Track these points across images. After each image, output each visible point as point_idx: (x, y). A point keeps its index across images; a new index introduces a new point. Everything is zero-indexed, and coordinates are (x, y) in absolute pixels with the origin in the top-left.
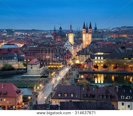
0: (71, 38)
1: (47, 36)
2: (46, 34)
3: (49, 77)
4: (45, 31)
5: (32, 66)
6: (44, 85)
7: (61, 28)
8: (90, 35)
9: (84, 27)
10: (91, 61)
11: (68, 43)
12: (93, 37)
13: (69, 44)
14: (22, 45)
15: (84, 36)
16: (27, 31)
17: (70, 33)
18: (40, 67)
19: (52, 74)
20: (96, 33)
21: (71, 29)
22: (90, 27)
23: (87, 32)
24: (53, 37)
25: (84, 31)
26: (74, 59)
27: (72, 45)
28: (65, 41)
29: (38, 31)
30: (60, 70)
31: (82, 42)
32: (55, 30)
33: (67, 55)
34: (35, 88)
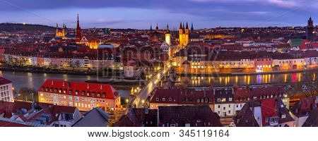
0: (168, 38)
1: (143, 36)
2: (143, 34)
3: (147, 79)
4: (141, 30)
5: (128, 68)
6: (141, 88)
7: (157, 28)
8: (187, 36)
9: (181, 28)
10: (189, 64)
11: (164, 44)
12: (190, 37)
13: (166, 45)
14: (118, 45)
15: (180, 36)
16: (123, 30)
17: (167, 33)
18: (137, 69)
19: (149, 77)
20: (193, 34)
21: (168, 29)
22: (187, 28)
23: (184, 32)
24: (149, 37)
25: (181, 31)
26: (171, 61)
27: (168, 46)
28: (162, 42)
29: (133, 30)
30: (157, 73)
31: (179, 42)
32: (151, 30)
33: (164, 57)
34: (132, 90)
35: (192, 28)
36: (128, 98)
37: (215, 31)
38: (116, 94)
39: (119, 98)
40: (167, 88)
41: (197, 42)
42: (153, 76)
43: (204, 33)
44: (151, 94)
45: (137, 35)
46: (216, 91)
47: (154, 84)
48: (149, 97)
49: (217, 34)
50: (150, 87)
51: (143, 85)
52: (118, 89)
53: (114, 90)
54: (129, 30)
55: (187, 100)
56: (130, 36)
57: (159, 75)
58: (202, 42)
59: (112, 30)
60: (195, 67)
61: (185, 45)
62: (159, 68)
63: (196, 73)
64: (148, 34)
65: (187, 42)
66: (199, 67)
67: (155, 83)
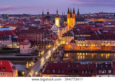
0: (57, 22)
1: (36, 20)
2: (36, 18)
3: (39, 56)
4: (34, 15)
5: (24, 46)
6: (35, 62)
7: (48, 13)
8: (74, 19)
9: (68, 12)
10: (75, 42)
11: (54, 26)
12: (77, 20)
13: (56, 27)
14: (14, 28)
15: (68, 20)
16: (19, 16)
17: (56, 17)
18: (31, 47)
19: (42, 53)
20: (79, 18)
21: (57, 14)
22: (74, 12)
23: (71, 16)
24: (41, 20)
25: (68, 15)
26: (60, 41)
27: (58, 28)
28: (52, 24)
29: (28, 15)
30: (48, 50)
31: (67, 25)
32: (43, 15)
33: (54, 37)
34: (27, 65)
35: (78, 13)
36: (24, 71)
37: (98, 16)
38: (14, 68)
39: (17, 71)
40: (57, 62)
41: (82, 24)
42: (45, 53)
43: (89, 16)
44: (44, 67)
45: (31, 19)
46: (98, 64)
47: (45, 59)
48: (41, 70)
49: (100, 18)
50: (43, 61)
51: (37, 60)
52: (16, 64)
53: (12, 65)
54: (25, 15)
55: (73, 72)
56: (25, 20)
57: (49, 52)
58: (87, 24)
59: (10, 16)
60: (81, 45)
61: (72, 26)
62: (49, 46)
63: (81, 50)
64: (40, 18)
65: (74, 25)
66: (84, 45)
67: (47, 58)
